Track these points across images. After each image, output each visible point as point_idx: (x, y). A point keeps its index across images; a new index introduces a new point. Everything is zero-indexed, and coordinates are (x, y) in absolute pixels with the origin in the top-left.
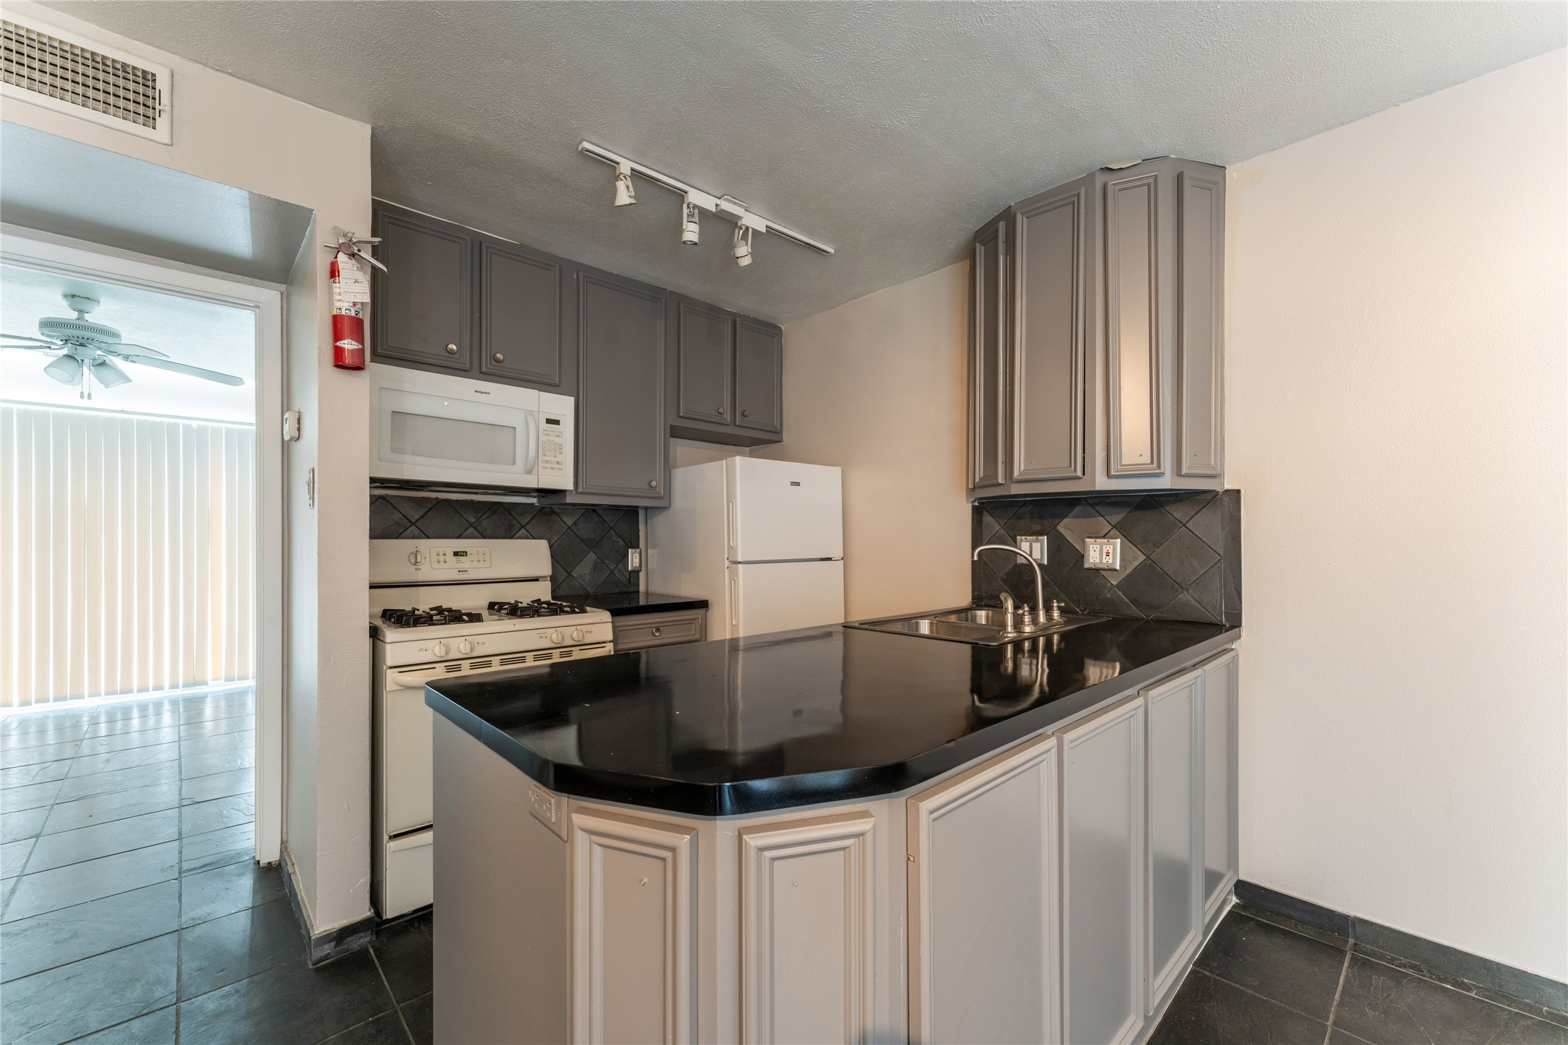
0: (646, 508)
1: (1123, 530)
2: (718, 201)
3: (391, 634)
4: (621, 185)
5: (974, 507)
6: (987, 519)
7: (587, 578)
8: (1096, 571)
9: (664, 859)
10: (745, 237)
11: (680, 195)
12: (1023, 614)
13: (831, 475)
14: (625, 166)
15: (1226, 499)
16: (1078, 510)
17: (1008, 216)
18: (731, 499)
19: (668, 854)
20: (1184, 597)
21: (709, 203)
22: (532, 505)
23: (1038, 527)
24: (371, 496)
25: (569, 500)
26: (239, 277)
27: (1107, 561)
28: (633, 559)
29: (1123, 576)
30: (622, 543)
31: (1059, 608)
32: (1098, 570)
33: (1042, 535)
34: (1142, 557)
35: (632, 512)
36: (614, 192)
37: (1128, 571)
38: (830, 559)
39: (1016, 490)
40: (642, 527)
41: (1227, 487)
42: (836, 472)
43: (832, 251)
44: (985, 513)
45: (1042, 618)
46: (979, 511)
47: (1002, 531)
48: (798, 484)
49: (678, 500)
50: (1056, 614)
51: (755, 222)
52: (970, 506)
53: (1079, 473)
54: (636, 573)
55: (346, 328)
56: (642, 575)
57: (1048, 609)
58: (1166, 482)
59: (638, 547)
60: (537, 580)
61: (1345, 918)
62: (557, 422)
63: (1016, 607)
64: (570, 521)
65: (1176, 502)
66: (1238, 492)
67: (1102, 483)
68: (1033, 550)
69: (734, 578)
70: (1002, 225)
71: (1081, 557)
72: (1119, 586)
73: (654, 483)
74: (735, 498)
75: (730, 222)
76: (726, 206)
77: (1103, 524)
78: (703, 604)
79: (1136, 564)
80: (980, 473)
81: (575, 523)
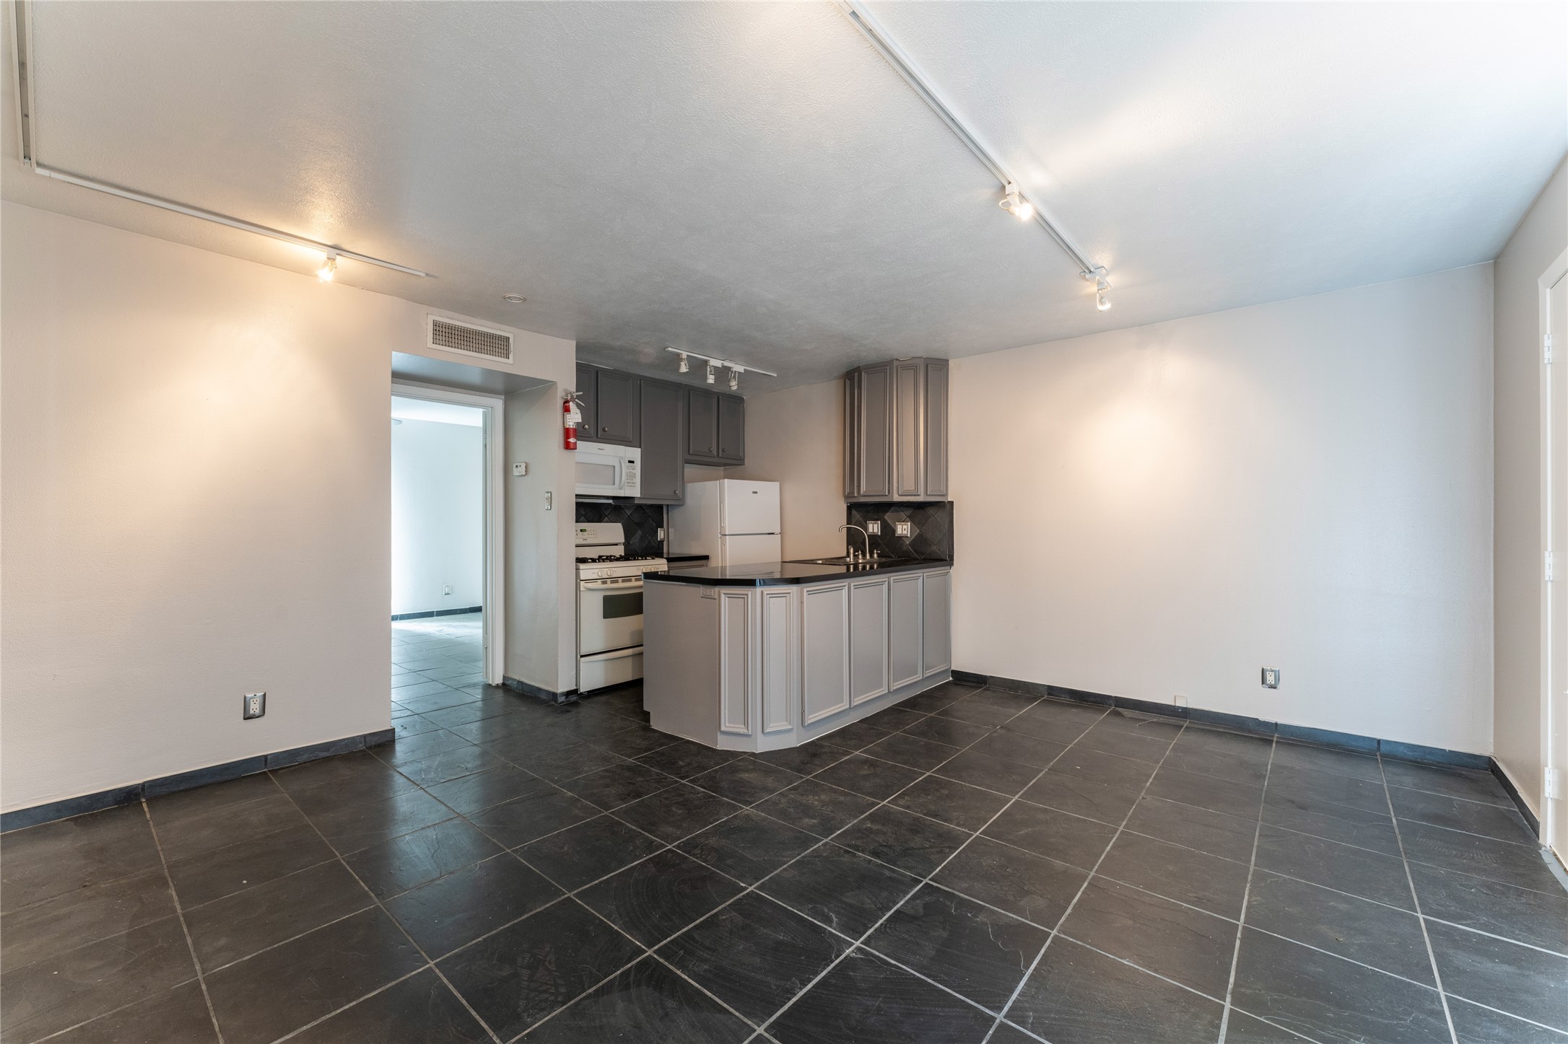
0: (668, 506)
1: (911, 518)
2: (723, 362)
3: (582, 566)
4: (683, 364)
5: (848, 506)
6: (854, 512)
7: (637, 544)
8: (900, 537)
9: (744, 598)
10: (734, 377)
11: (706, 362)
12: (858, 555)
13: (773, 487)
14: (684, 355)
15: (948, 506)
16: (893, 508)
17: (858, 370)
18: (722, 502)
19: (746, 597)
20: (934, 548)
21: (718, 363)
22: (610, 504)
23: (876, 517)
24: (577, 503)
25: (636, 502)
26: (474, 392)
27: (905, 532)
28: (661, 534)
29: (911, 539)
30: (654, 525)
31: (877, 553)
32: (901, 537)
33: (878, 520)
34: (918, 531)
35: (660, 508)
36: (679, 366)
37: (913, 537)
38: (773, 534)
39: (862, 500)
40: (665, 516)
41: (949, 500)
42: (776, 485)
43: (776, 375)
44: (853, 510)
45: (868, 557)
46: (851, 508)
47: (861, 519)
48: (756, 493)
49: (689, 501)
50: (875, 556)
51: (739, 368)
52: (846, 506)
53: (887, 493)
54: (662, 542)
55: (571, 433)
56: (665, 543)
57: (871, 555)
58: (921, 499)
59: (663, 527)
60: (617, 545)
61: (986, 676)
62: (633, 462)
63: (854, 552)
64: (629, 513)
65: (931, 506)
66: (953, 502)
67: (896, 498)
68: (874, 528)
69: (723, 544)
70: (856, 374)
71: (894, 531)
72: (910, 544)
73: (677, 492)
74: (725, 501)
75: (726, 370)
76: (727, 364)
77: (903, 515)
78: (706, 558)
79: (916, 534)
80: (847, 491)
81: (631, 514)
